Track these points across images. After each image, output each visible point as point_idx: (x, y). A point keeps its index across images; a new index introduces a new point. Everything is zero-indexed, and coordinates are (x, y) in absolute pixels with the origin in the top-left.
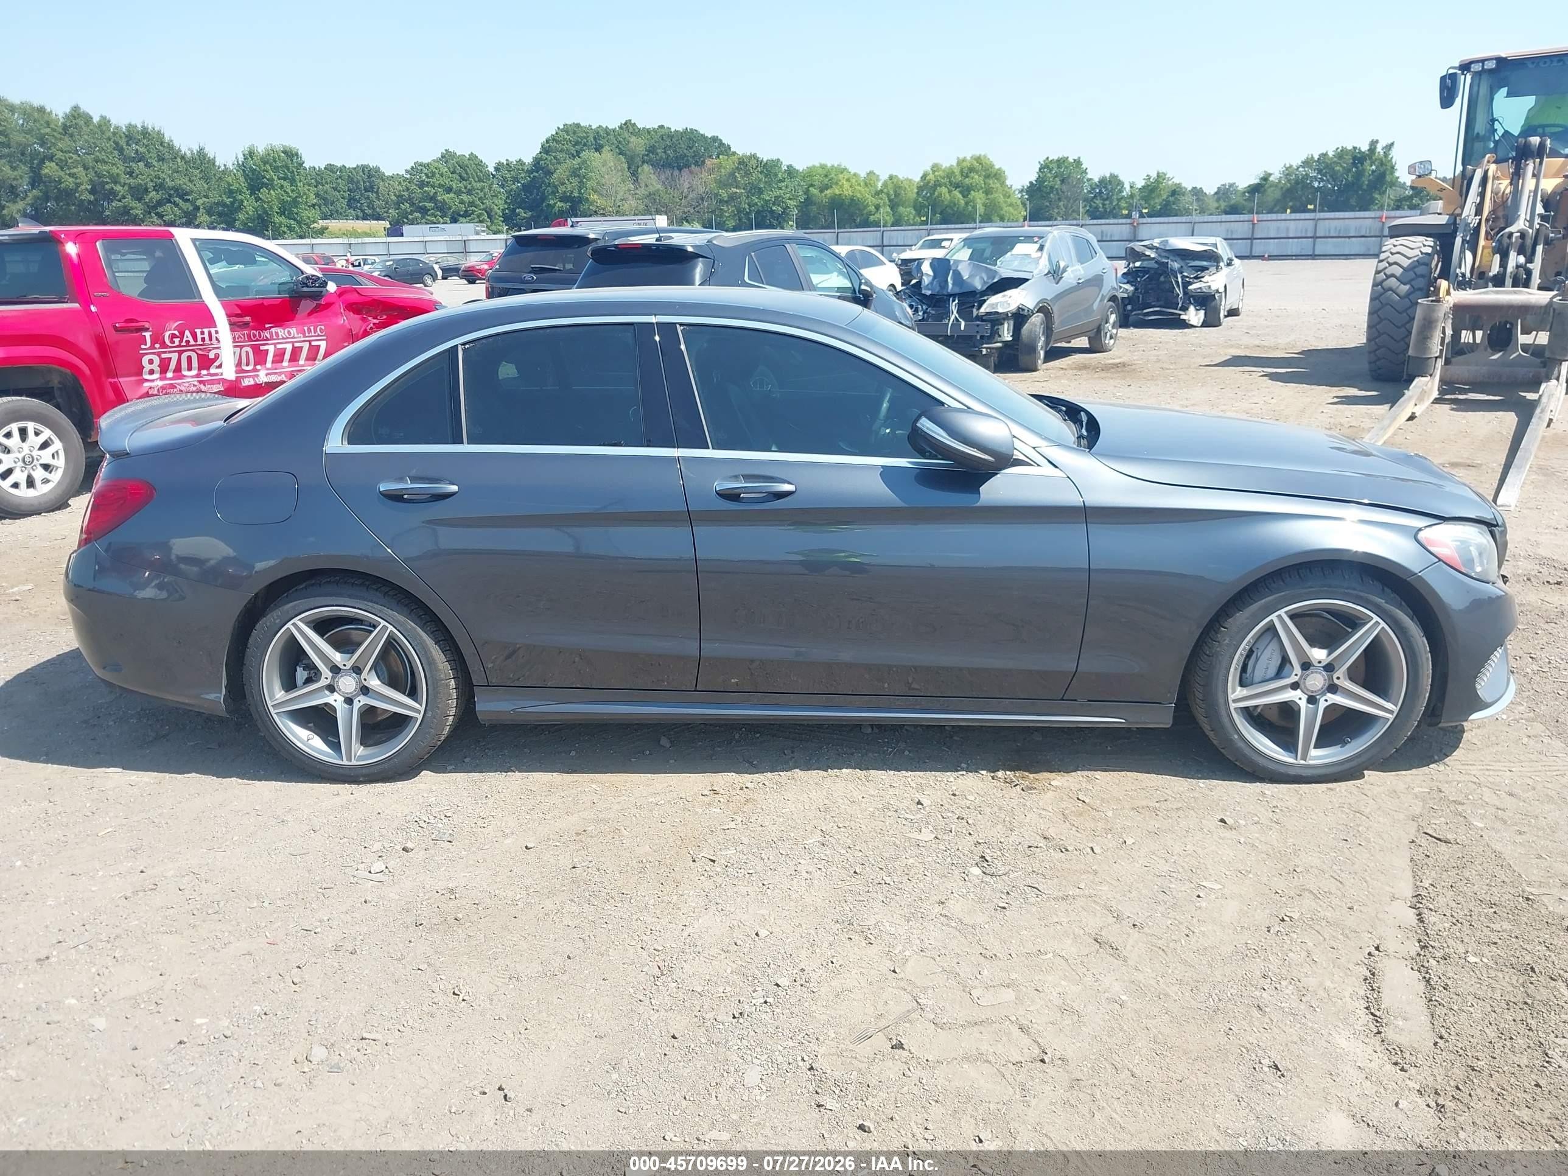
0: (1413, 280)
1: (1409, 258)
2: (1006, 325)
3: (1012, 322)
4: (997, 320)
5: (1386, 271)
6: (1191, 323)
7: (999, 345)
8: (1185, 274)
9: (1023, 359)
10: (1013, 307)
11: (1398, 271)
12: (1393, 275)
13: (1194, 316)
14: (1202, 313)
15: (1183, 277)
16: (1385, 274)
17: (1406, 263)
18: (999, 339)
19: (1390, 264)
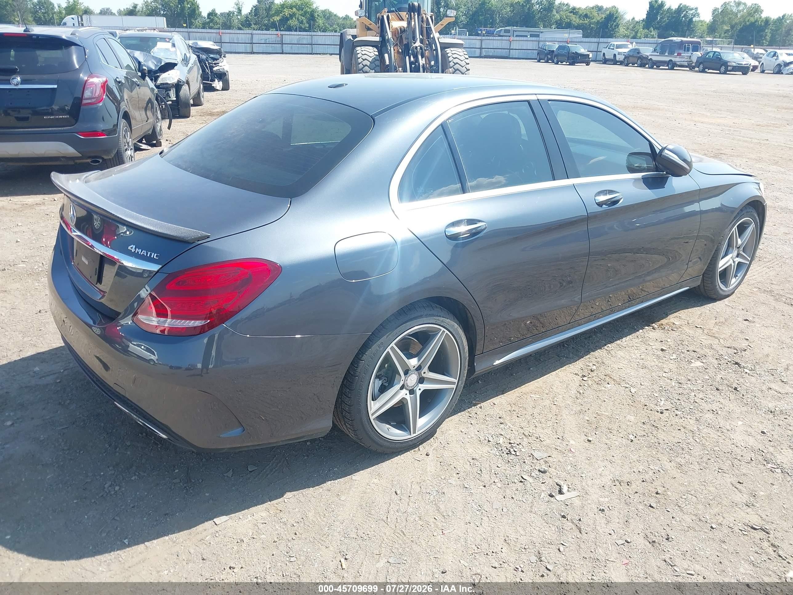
0: (375, 68)
1: (371, 57)
2: (172, 91)
3: (174, 89)
4: (167, 88)
5: (363, 63)
6: (217, 88)
7: (170, 102)
8: (210, 62)
9: (183, 111)
10: (175, 81)
11: (368, 63)
12: (366, 65)
13: (217, 84)
14: (221, 83)
15: (209, 63)
16: (362, 64)
17: (370, 59)
18: (169, 99)
19: (364, 60)
